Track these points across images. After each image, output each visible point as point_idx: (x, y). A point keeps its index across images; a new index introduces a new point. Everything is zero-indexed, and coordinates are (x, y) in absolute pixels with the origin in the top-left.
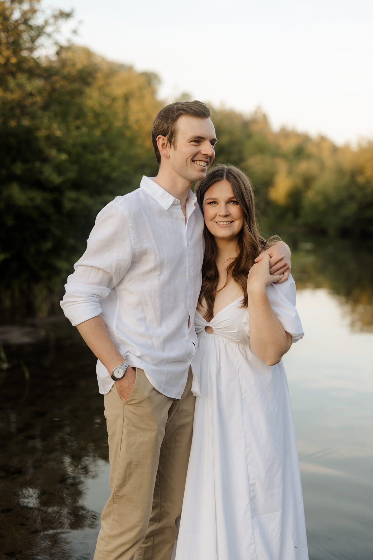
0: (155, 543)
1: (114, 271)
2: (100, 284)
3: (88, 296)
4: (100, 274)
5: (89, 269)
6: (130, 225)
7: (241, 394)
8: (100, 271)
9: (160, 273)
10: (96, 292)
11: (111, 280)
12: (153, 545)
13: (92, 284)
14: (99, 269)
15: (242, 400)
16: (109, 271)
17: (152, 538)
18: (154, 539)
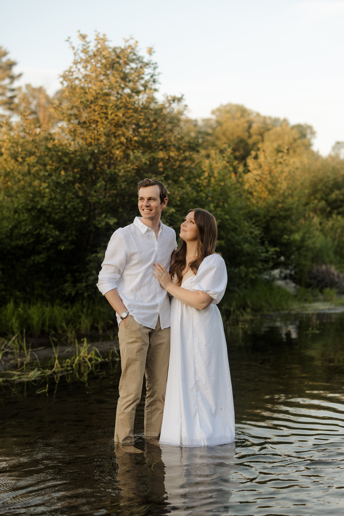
0: (152, 410)
1: (119, 265)
2: (114, 273)
3: (109, 280)
4: (113, 268)
5: (108, 266)
6: (124, 242)
7: (193, 327)
8: (113, 266)
9: (141, 265)
10: (112, 277)
11: (120, 271)
12: (151, 411)
13: (110, 273)
14: (112, 265)
15: (193, 331)
16: (117, 266)
17: (150, 407)
18: (151, 408)
